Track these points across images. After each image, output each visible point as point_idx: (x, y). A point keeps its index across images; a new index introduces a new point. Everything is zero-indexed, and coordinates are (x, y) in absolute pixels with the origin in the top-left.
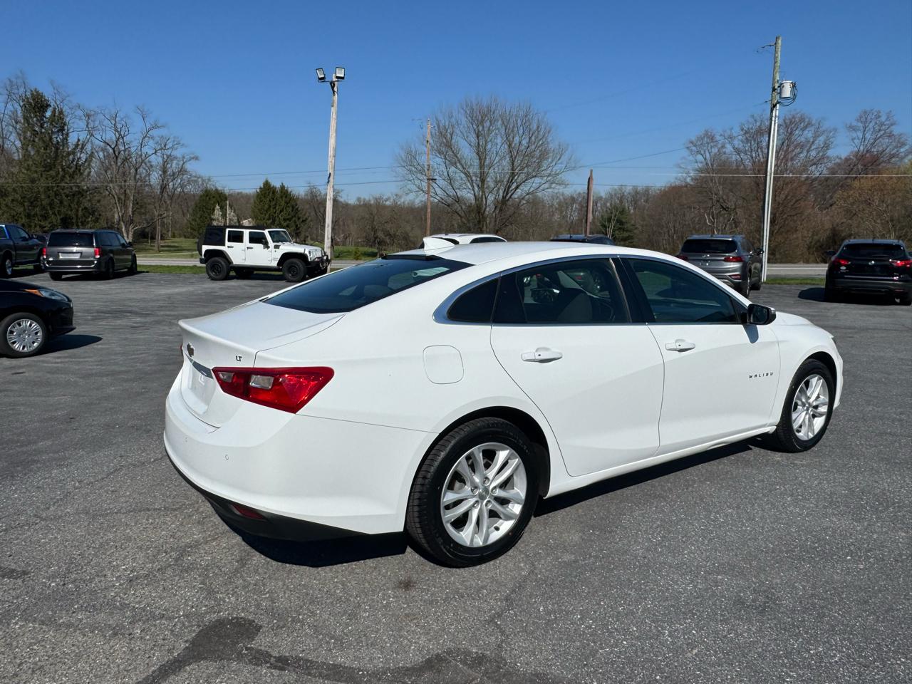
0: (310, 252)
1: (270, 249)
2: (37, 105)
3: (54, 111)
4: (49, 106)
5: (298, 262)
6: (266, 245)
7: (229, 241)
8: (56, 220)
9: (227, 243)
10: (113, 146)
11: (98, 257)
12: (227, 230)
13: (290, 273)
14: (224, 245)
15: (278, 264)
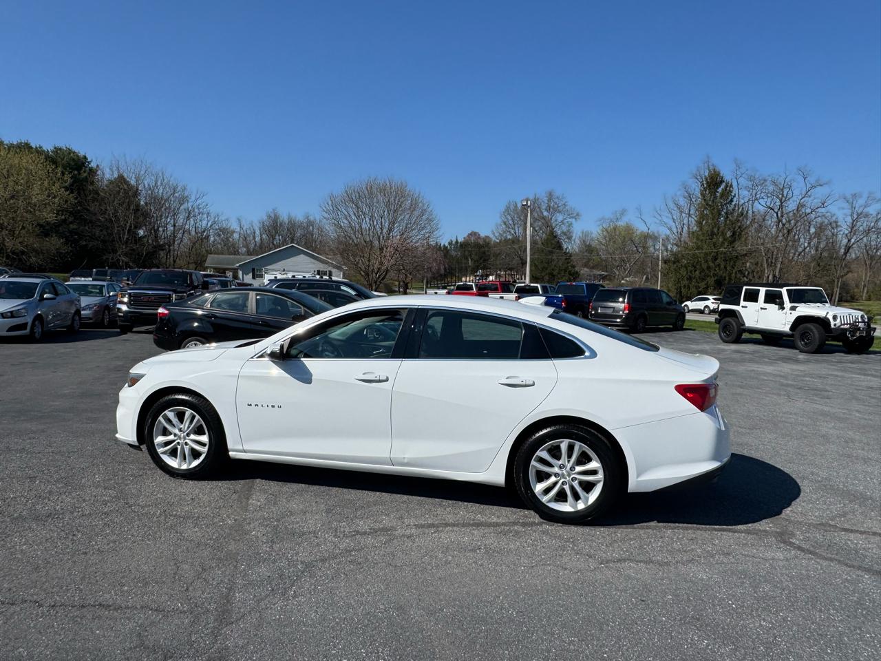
0: (835, 317)
1: (784, 311)
2: (714, 182)
3: (727, 186)
4: (722, 182)
5: (812, 327)
6: (782, 307)
7: (744, 300)
8: (711, 281)
9: (742, 303)
10: (776, 210)
11: (627, 312)
12: (745, 288)
13: (803, 340)
14: (738, 304)
15: (791, 329)
